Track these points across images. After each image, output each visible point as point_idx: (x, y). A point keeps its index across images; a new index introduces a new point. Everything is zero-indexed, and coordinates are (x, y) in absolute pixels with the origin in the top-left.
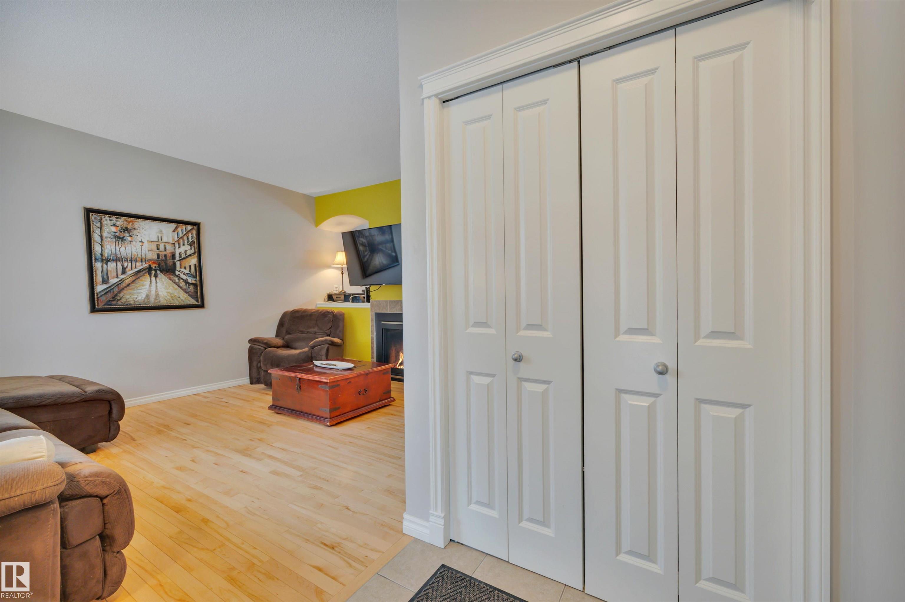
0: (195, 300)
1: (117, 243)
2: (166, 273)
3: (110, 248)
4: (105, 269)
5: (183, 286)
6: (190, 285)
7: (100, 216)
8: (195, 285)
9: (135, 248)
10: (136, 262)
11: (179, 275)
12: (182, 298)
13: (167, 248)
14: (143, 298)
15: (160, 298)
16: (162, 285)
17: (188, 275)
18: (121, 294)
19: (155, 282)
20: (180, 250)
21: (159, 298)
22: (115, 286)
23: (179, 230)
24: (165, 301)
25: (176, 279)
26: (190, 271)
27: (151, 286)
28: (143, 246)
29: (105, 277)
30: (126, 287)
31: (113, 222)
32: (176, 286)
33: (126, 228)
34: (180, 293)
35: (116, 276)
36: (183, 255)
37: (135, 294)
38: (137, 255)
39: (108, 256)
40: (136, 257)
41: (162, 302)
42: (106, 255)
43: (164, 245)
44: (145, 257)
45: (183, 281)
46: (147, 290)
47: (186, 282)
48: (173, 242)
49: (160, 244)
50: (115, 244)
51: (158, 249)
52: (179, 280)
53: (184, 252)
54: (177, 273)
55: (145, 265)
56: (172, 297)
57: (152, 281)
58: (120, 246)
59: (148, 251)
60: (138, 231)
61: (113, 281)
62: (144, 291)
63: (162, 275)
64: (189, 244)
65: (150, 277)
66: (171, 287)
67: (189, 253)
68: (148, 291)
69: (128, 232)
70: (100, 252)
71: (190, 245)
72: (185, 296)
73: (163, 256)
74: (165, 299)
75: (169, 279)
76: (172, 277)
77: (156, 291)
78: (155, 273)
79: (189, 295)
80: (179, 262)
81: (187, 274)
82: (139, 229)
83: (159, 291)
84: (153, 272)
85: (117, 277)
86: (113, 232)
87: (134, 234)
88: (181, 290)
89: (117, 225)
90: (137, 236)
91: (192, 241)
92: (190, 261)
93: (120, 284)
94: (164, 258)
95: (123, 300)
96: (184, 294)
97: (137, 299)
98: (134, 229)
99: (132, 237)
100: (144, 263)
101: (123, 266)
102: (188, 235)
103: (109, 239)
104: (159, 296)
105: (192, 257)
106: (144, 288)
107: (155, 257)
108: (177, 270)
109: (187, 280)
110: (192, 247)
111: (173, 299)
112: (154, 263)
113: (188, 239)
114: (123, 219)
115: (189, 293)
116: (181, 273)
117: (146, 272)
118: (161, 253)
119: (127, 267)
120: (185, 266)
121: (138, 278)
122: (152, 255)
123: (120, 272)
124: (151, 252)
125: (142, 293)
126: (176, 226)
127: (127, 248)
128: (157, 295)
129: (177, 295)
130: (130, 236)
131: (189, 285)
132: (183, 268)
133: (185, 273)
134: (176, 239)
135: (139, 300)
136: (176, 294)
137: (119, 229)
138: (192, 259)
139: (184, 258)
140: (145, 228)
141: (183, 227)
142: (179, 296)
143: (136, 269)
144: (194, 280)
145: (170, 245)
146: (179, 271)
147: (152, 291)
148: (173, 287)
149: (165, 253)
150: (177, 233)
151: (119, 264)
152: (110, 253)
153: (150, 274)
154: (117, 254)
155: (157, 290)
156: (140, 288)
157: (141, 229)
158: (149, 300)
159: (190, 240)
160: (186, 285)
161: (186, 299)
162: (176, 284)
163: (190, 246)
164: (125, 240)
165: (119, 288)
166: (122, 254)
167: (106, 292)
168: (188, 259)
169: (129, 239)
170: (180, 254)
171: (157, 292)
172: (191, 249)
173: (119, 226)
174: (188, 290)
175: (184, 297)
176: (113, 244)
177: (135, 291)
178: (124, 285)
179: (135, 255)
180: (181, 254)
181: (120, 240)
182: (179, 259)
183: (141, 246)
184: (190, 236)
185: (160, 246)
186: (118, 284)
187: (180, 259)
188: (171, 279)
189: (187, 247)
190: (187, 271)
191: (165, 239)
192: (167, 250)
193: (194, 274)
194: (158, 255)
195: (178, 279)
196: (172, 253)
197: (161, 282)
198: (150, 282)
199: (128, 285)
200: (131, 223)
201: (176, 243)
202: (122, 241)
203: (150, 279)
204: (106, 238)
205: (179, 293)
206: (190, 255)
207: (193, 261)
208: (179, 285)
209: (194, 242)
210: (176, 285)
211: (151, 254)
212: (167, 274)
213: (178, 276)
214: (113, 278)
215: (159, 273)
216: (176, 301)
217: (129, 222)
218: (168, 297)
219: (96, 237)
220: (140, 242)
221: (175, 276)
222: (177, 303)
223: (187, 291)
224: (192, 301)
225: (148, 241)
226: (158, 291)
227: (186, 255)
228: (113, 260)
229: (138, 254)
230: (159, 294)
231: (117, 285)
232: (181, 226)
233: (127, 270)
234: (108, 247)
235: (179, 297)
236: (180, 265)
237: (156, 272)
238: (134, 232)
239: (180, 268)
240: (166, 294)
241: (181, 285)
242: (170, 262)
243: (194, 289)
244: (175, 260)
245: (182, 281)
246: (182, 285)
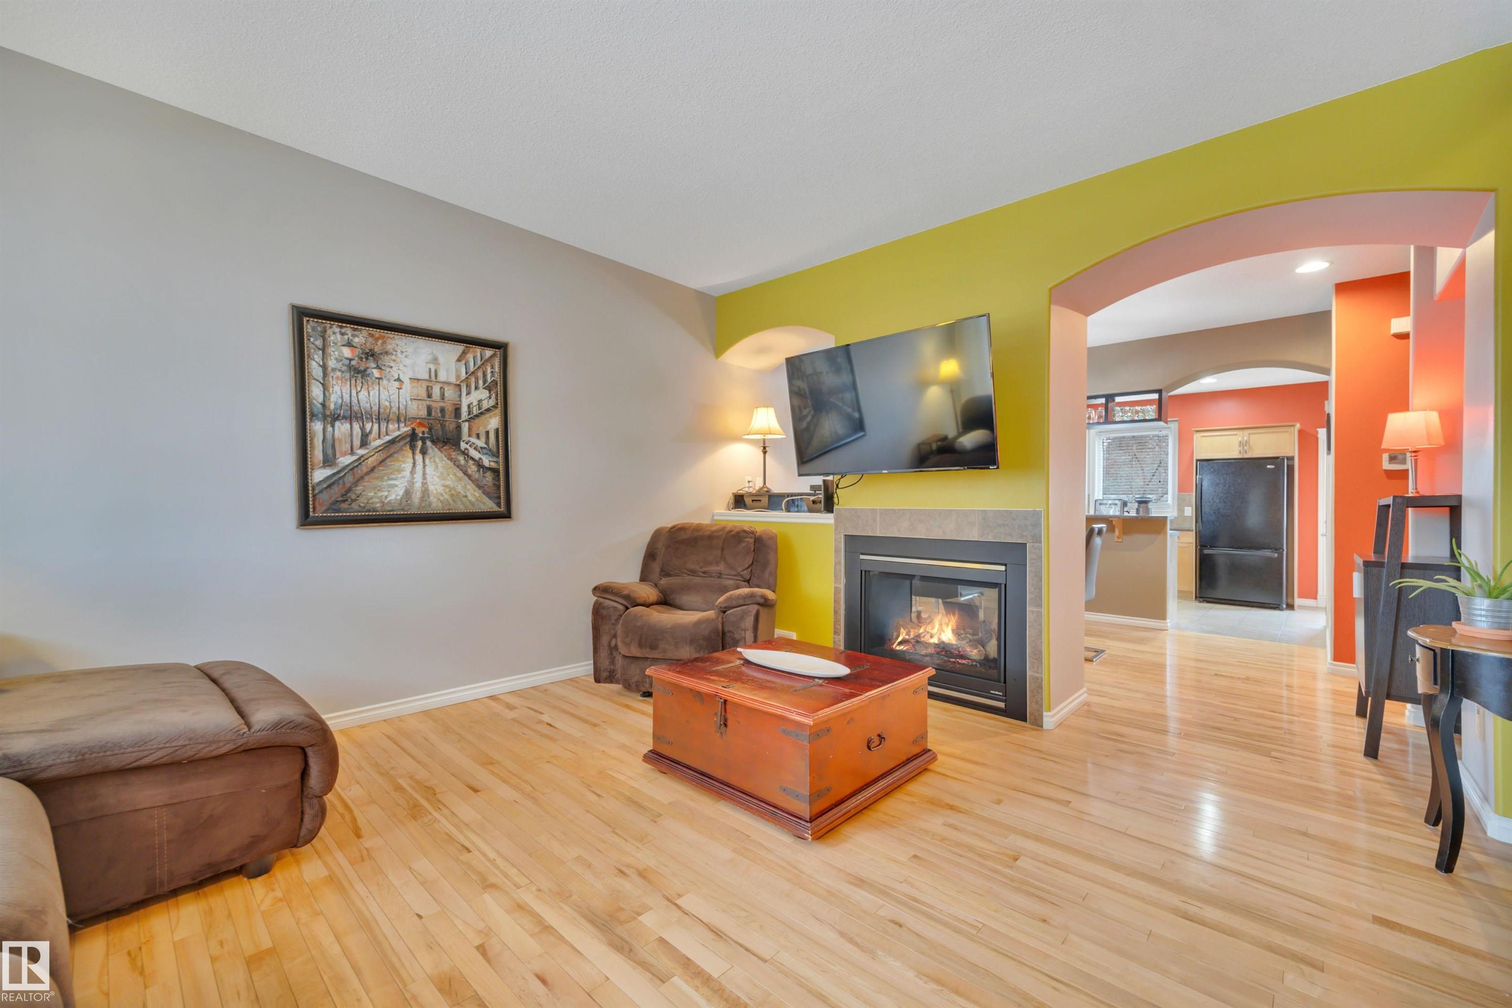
0: (495, 503)
1: (353, 382)
2: (442, 447)
3: (339, 393)
4: (329, 436)
5: (474, 473)
6: (486, 473)
7: (323, 325)
8: (495, 471)
9: (386, 393)
10: (388, 423)
11: (466, 451)
12: (470, 498)
13: (446, 394)
14: (399, 498)
15: (431, 498)
16: (435, 471)
17: (483, 450)
18: (358, 488)
19: (422, 464)
20: (470, 399)
21: (429, 497)
22: (348, 472)
23: (470, 357)
24: (440, 505)
25: (461, 459)
26: (487, 443)
27: (415, 473)
28: (401, 389)
29: (330, 452)
30: (367, 473)
31: (346, 337)
32: (460, 474)
33: (371, 350)
34: (469, 487)
35: (350, 452)
36: (475, 408)
37: (384, 488)
38: (391, 407)
39: (336, 409)
40: (388, 411)
41: (434, 505)
42: (332, 406)
43: (441, 388)
44: (404, 412)
45: (473, 462)
46: (406, 479)
47: (479, 465)
48: (458, 383)
49: (434, 385)
50: (349, 383)
51: (429, 396)
52: (467, 461)
53: (477, 403)
54: (463, 445)
55: (405, 429)
56: (452, 495)
57: (417, 463)
58: (359, 389)
59: (411, 399)
60: (393, 357)
61: (345, 460)
62: (401, 483)
63: (436, 450)
64: (486, 387)
65: (414, 454)
66: (451, 476)
67: (485, 405)
68: (408, 481)
69: (374, 359)
70: (321, 400)
71: (489, 388)
72: (477, 494)
73: (438, 411)
74: (439, 499)
75: (448, 459)
76: (454, 454)
77: (424, 484)
78: (422, 446)
79: (484, 493)
80: (467, 424)
81: (482, 448)
82: (394, 353)
83: (429, 483)
84: (420, 443)
85: (352, 453)
86: (346, 359)
87: (386, 364)
88: (470, 482)
89: (355, 345)
90: (391, 367)
91: (492, 382)
92: (488, 421)
93: (357, 466)
94: (439, 415)
95: (362, 501)
96: (474, 491)
97: (388, 499)
98: (387, 353)
99: (381, 369)
100: (403, 425)
101: (363, 429)
102: (486, 369)
103: (339, 374)
104: (428, 494)
105: (491, 414)
106: (401, 475)
107: (424, 413)
108: (463, 441)
109: (481, 461)
110: (492, 392)
111: (453, 501)
112: (421, 424)
113: (485, 375)
114: (365, 331)
115: (483, 487)
116: (470, 446)
117: (407, 443)
118: (434, 405)
119: (371, 432)
120: (477, 432)
121: (391, 455)
122: (418, 408)
123: (357, 442)
124: (416, 401)
125: (397, 486)
126: (464, 350)
127: (371, 393)
128: (425, 492)
129: (462, 492)
130: (378, 367)
131: (484, 473)
132: (475, 436)
133: (477, 446)
134: (463, 375)
135: (391, 500)
136: (459, 491)
137: (358, 351)
138: (491, 417)
139: (477, 416)
140: (406, 351)
141: (476, 352)
142: (464, 494)
143: (387, 437)
144: (494, 462)
145: (451, 387)
146: (467, 443)
147: (416, 482)
148: (455, 474)
149: (442, 404)
150: (465, 364)
151: (356, 427)
152: (340, 401)
153: (413, 448)
154: (353, 404)
155: (425, 481)
156: (394, 476)
157: (399, 355)
158: (409, 502)
159: (489, 380)
160: (479, 471)
161: (478, 500)
162: (461, 470)
163: (488, 392)
164: (368, 375)
165: (354, 474)
166: (361, 405)
167: (330, 483)
168: (483, 417)
169: (376, 373)
170: (469, 406)
171: (426, 486)
172: (490, 397)
173: (358, 346)
174: (482, 481)
175: (475, 495)
176: (346, 384)
177: (384, 483)
178: (364, 469)
179: (386, 406)
180: (471, 406)
181: (359, 376)
182: (467, 418)
183: (399, 389)
184: (489, 370)
185: (433, 390)
186: (352, 468)
187: (470, 418)
188: (451, 459)
189: (483, 394)
190: (481, 443)
191: (442, 377)
192: (446, 399)
193: (495, 450)
194: (429, 409)
195: (465, 458)
196: (455, 404)
197: (433, 464)
198: (412, 465)
199: (372, 470)
200: (380, 341)
201: (462, 384)
202: (362, 378)
203: (414, 458)
204: (334, 370)
205: (466, 488)
206: (488, 410)
207: (494, 422)
208: (466, 471)
209: (497, 384)
210: (461, 472)
211: (415, 408)
212: (445, 448)
213: (465, 453)
214: (344, 454)
215: (431, 447)
216: (459, 503)
217: (377, 339)
218: (446, 496)
219: (314, 368)
220: (395, 380)
221: (459, 452)
222: (461, 508)
223: (481, 484)
224: (489, 505)
225: (411, 379)
226: (426, 483)
227: (480, 409)
228: (344, 417)
229: (393, 405)
230: (428, 490)
231: (351, 470)
232: (472, 349)
233: (371, 437)
234: (337, 388)
235: (466, 496)
236: (470, 429)
237: (424, 443)
238: (386, 360)
239: (470, 436)
240: (440, 489)
241: (470, 471)
242: (450, 424)
243: (493, 479)
244: (460, 419)
245: (471, 462)
246: (472, 472)
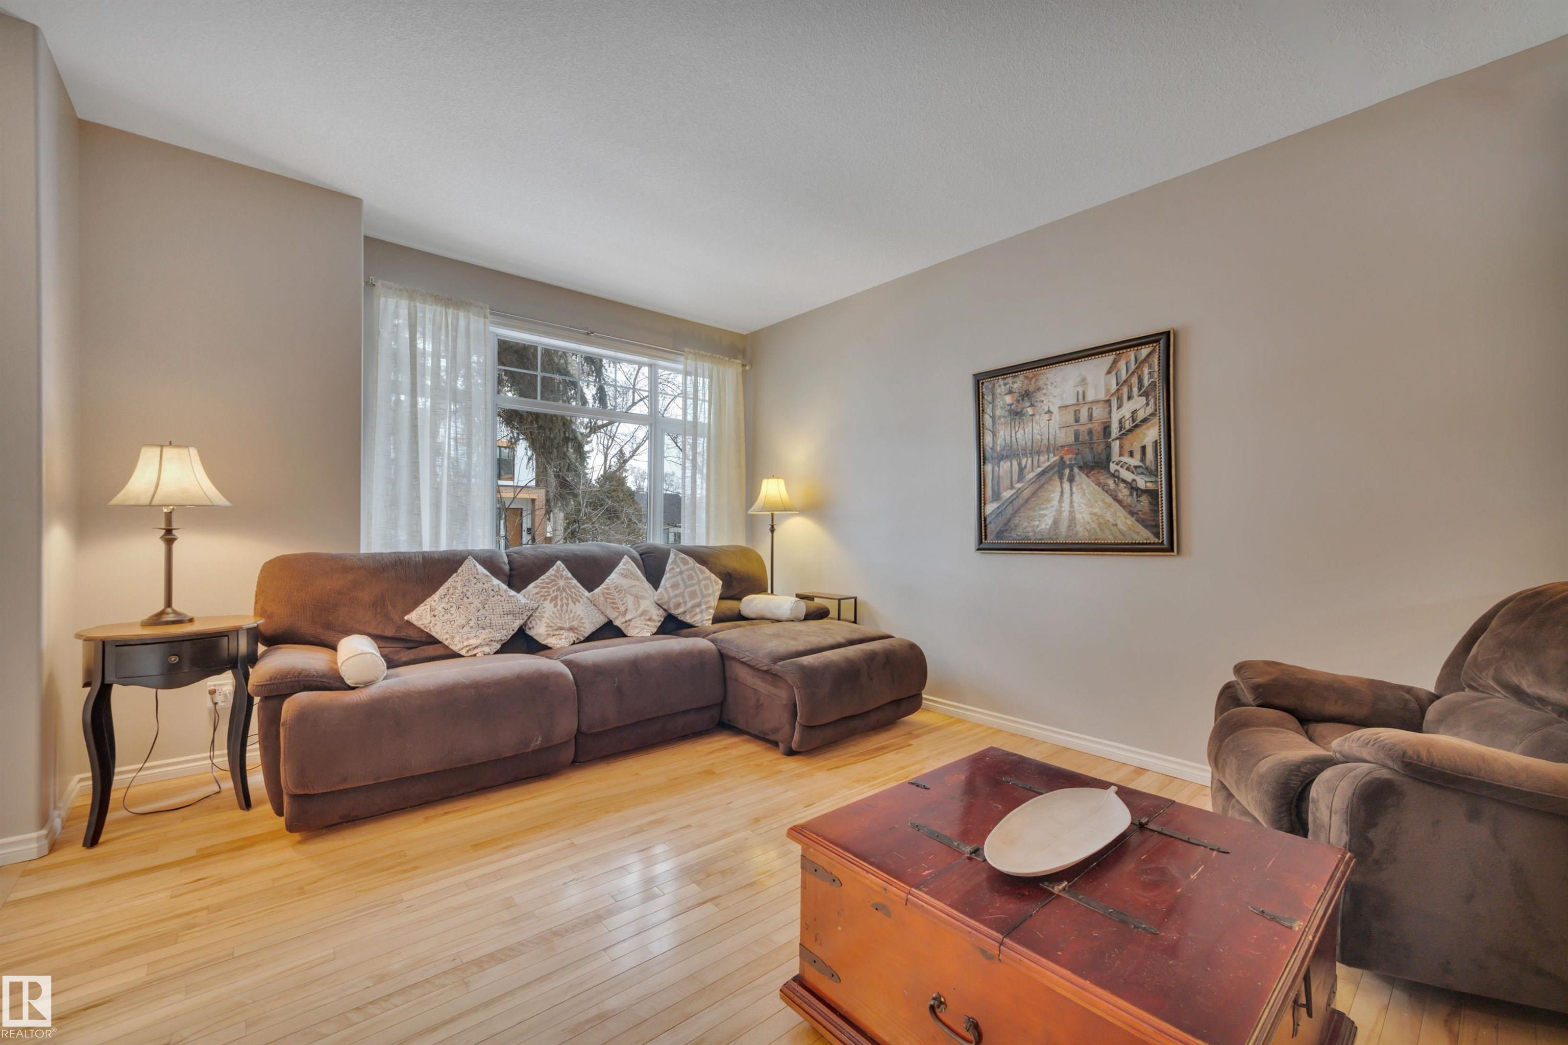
0: (1152, 533)
1: (1013, 424)
2: (1090, 472)
3: (1003, 437)
4: (996, 474)
5: (1125, 498)
6: (1141, 496)
7: (993, 382)
8: (1153, 495)
9: (1038, 427)
10: (1039, 456)
11: (1117, 474)
12: (1120, 526)
13: (1094, 415)
14: (1048, 527)
15: (1078, 527)
16: (1082, 498)
17: (1138, 469)
18: (1016, 519)
19: (1069, 492)
20: (1122, 412)
21: (1075, 527)
22: (1008, 505)
23: (1122, 365)
24: (1087, 534)
25: (1111, 483)
26: (1143, 459)
27: (1063, 502)
28: (1050, 420)
29: (996, 488)
30: (1022, 505)
31: (1008, 386)
32: (1109, 500)
33: (1026, 391)
34: (1119, 514)
35: (1010, 486)
36: (1127, 422)
37: (1036, 518)
38: (1042, 440)
39: (1001, 450)
40: (1039, 444)
41: (1080, 534)
42: (998, 449)
43: (1089, 409)
44: (1053, 442)
45: (1125, 485)
46: (1055, 509)
47: (1133, 488)
48: (1108, 398)
49: (1082, 407)
50: (1009, 426)
51: (1077, 420)
52: (1117, 485)
53: (1131, 415)
54: (1113, 467)
55: (1054, 459)
56: (1100, 524)
57: (1065, 491)
58: (1017, 429)
59: (1060, 428)
60: (1044, 391)
61: (1007, 494)
62: (1050, 513)
63: (1083, 475)
64: (1143, 392)
65: (1061, 483)
66: (1099, 503)
67: (1141, 415)
68: (1056, 511)
69: (1029, 399)
70: (991, 445)
71: (1146, 394)
72: (1129, 523)
73: (1086, 434)
74: (1085, 528)
75: (1096, 484)
76: (1103, 478)
77: (1071, 512)
78: (1069, 473)
79: (1138, 521)
80: (1118, 442)
81: (1136, 467)
82: (1045, 387)
83: (1076, 512)
84: (1067, 471)
85: (1012, 487)
86: (1008, 405)
87: (1038, 400)
88: (1121, 508)
89: (1014, 391)
90: (1043, 401)
91: (1149, 385)
92: (1145, 434)
93: (1015, 499)
94: (1087, 438)
95: (1020, 530)
96: (1126, 518)
97: (1039, 529)
98: (1039, 389)
99: (1034, 406)
100: (1052, 455)
101: (1019, 464)
102: (1142, 372)
103: (1003, 420)
104: (1075, 523)
105: (1149, 424)
106: (1050, 505)
107: (1071, 439)
108: (1113, 462)
109: (1134, 483)
110: (1150, 398)
111: (1101, 530)
112: (1069, 452)
113: (1140, 380)
114: (1021, 375)
115: (1137, 514)
116: (1121, 467)
117: (1055, 473)
118: (1081, 428)
119: (1026, 466)
120: (1130, 450)
121: (1041, 487)
122: (1066, 435)
123: (1015, 477)
124: (1064, 429)
125: (1046, 515)
126: (1115, 359)
127: (1026, 431)
128: (1072, 520)
129: (1111, 520)
130: (1032, 405)
131: (1138, 496)
132: (1127, 454)
133: (1130, 465)
134: (1114, 387)
135: (1042, 529)
136: (1108, 518)
137: (1016, 395)
138: (1148, 428)
139: (1130, 430)
140: (1055, 382)
141: (1129, 356)
142: (1114, 523)
143: (1039, 469)
144: (1151, 482)
145: (1101, 405)
146: (1117, 464)
147: (1064, 511)
148: (1103, 501)
149: (1090, 426)
150: (1116, 374)
151: (1015, 463)
152: (1004, 444)
153: (1061, 478)
154: (1013, 443)
155: (1072, 510)
156: (1044, 506)
157: (1049, 387)
158: (1057, 531)
159: (1146, 383)
160: (1131, 494)
161: (1130, 529)
162: (1111, 495)
163: (1144, 398)
164: (1024, 415)
165: (1013, 506)
166: (1019, 443)
167: (997, 515)
168: (1138, 430)
169: (1030, 411)
170: (1120, 422)
171: (1073, 515)
172: (1147, 404)
173: (1017, 391)
174: (1135, 507)
175: (1127, 524)
176: (1007, 427)
177: (1036, 513)
178: (1020, 501)
179: (1038, 440)
180: (1123, 420)
181: (1017, 417)
182: (1118, 434)
183: (1049, 420)
184: (1146, 371)
185: (1081, 413)
186: (1011, 501)
187: (1120, 435)
188: (1099, 484)
189: (1138, 402)
190: (1135, 462)
191: (1090, 397)
192: (1094, 419)
193: (1153, 468)
194: (1077, 435)
195: (1115, 481)
196: (1103, 423)
197: (1080, 491)
198: (1060, 494)
199: (1027, 501)
200: (1034, 380)
201: (1112, 398)
202: (1019, 419)
203: (1062, 487)
204: (1000, 417)
205: (1116, 515)
206: (1145, 421)
207: (1152, 434)
208: (1116, 496)
209: (1156, 385)
210: (1110, 497)
211: (1063, 435)
212: (1092, 472)
213: (1115, 476)
214: (1006, 489)
215: (1078, 473)
216: (1107, 532)
217: (1030, 380)
218: (1094, 525)
219: (987, 420)
220: (1046, 413)
221: (1109, 476)
222: (1109, 537)
223: (1135, 510)
224: (1144, 535)
225: (1059, 407)
226: (1074, 512)
227: (1134, 421)
228: (1007, 457)
229: (1043, 438)
230: (1075, 519)
231: (1010, 502)
232: (1124, 355)
233: (1026, 471)
234: (1002, 433)
235: (1116, 525)
236: (1121, 447)
237: (1071, 470)
238: (1039, 396)
239: (1121, 455)
240: (1088, 518)
241: (1120, 496)
242: (1098, 445)
243: (1151, 503)
244: (1109, 438)
245: (1122, 485)
246: (1124, 496)
